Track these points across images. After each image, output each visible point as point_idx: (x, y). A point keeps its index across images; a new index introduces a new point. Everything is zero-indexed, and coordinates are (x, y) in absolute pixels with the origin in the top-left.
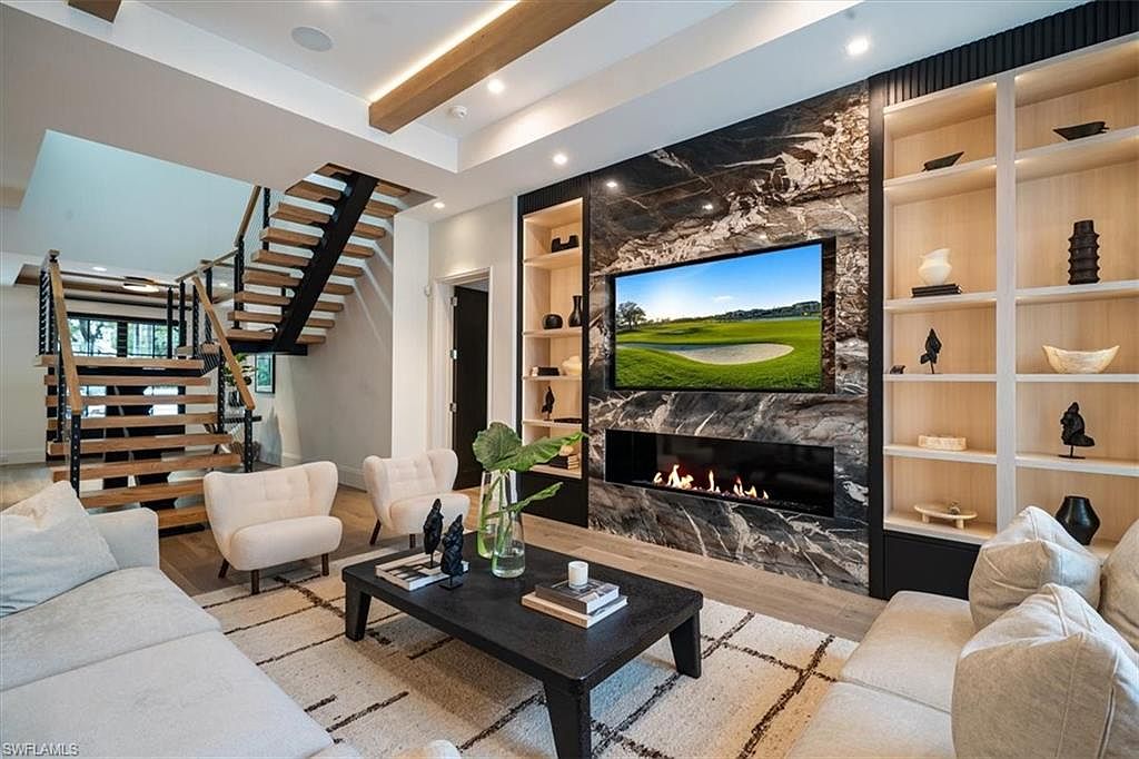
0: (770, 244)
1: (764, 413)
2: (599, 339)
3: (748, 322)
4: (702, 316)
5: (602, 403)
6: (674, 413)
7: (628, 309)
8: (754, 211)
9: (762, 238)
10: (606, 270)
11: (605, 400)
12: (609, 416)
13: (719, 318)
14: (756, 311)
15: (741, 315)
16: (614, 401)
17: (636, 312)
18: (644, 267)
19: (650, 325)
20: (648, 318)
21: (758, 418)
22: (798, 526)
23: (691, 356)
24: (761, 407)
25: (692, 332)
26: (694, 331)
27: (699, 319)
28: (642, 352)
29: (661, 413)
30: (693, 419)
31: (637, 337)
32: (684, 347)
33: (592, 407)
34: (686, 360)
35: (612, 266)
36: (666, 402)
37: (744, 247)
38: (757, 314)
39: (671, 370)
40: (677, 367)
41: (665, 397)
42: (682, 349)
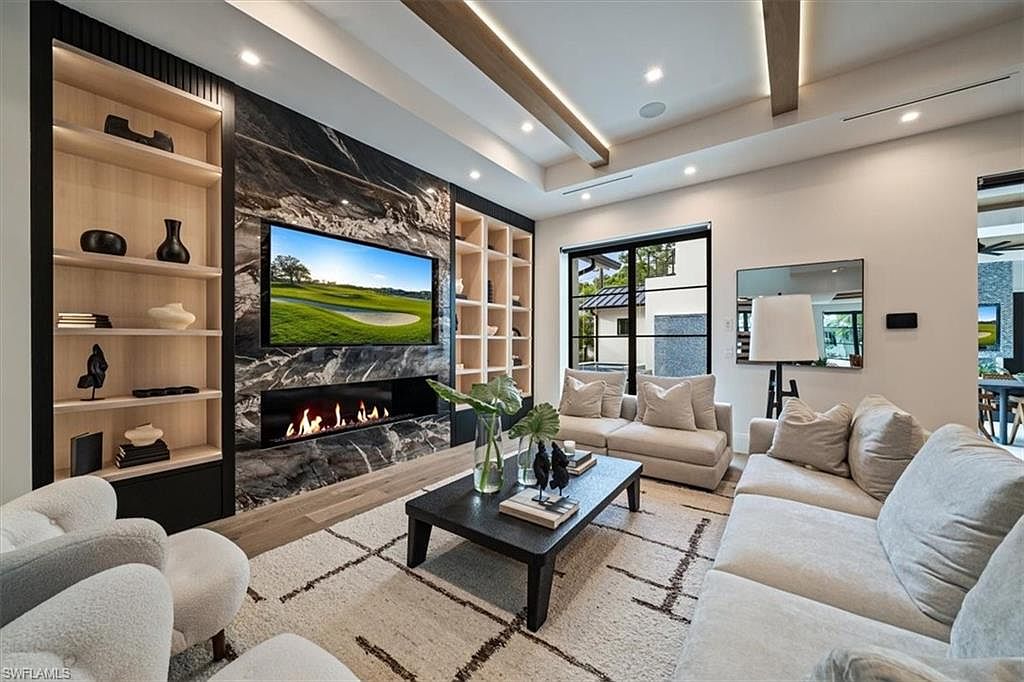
0: (409, 250)
1: (407, 359)
2: (247, 287)
3: (395, 297)
4: (364, 286)
5: (257, 362)
6: (344, 366)
7: (289, 263)
8: (400, 224)
9: (404, 244)
10: (262, 213)
11: (261, 358)
12: (269, 376)
13: (377, 290)
14: (400, 291)
15: (391, 292)
16: (276, 359)
17: (298, 269)
18: (312, 227)
19: (315, 285)
20: (313, 276)
21: (404, 363)
22: (423, 425)
23: (357, 318)
24: (406, 355)
25: (356, 298)
26: (358, 297)
27: (361, 289)
28: (306, 309)
29: (332, 367)
30: (361, 369)
31: (299, 293)
32: (348, 309)
33: (239, 368)
34: (349, 319)
35: (273, 212)
36: (337, 356)
37: (395, 246)
38: (401, 293)
39: (336, 327)
40: (343, 324)
41: (335, 352)
42: (348, 310)
